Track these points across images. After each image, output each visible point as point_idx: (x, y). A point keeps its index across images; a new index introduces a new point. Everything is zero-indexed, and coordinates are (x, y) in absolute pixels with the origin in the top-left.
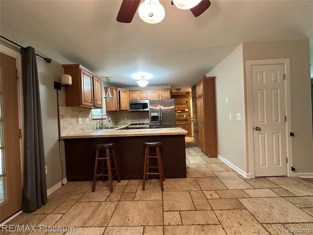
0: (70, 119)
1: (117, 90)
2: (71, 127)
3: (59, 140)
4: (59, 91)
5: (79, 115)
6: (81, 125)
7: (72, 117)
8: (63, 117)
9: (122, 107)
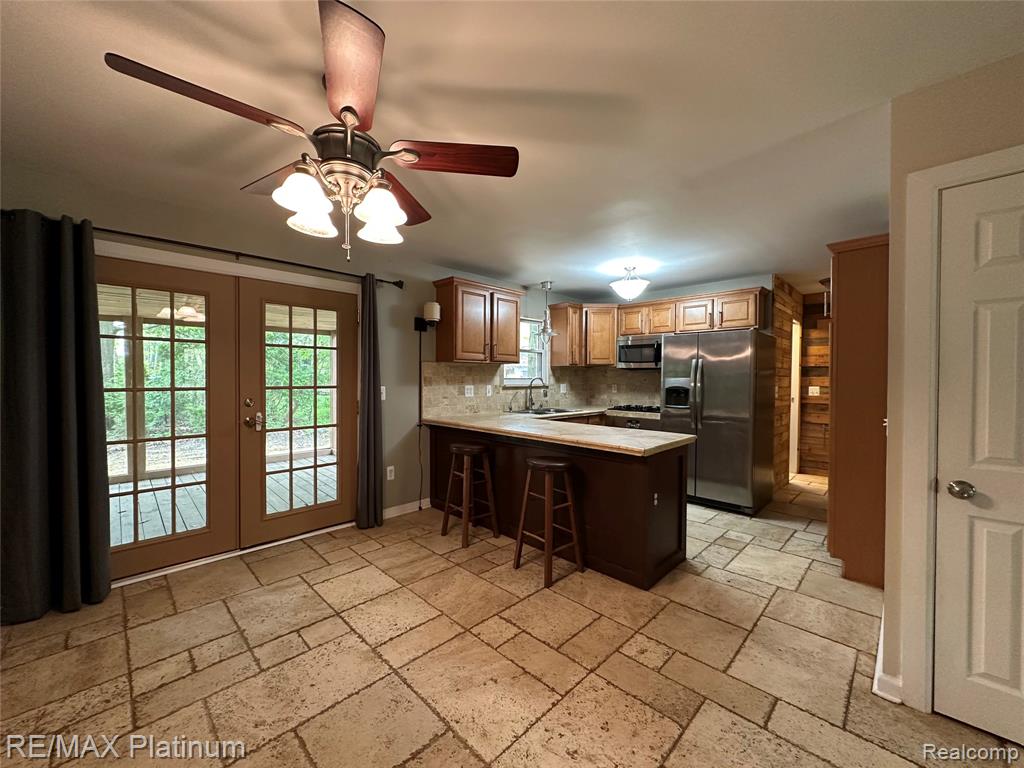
0: (445, 386)
1: (581, 309)
2: (446, 402)
3: (420, 426)
4: (423, 333)
5: (467, 378)
6: (471, 399)
7: (449, 381)
8: (430, 382)
9: (592, 357)
